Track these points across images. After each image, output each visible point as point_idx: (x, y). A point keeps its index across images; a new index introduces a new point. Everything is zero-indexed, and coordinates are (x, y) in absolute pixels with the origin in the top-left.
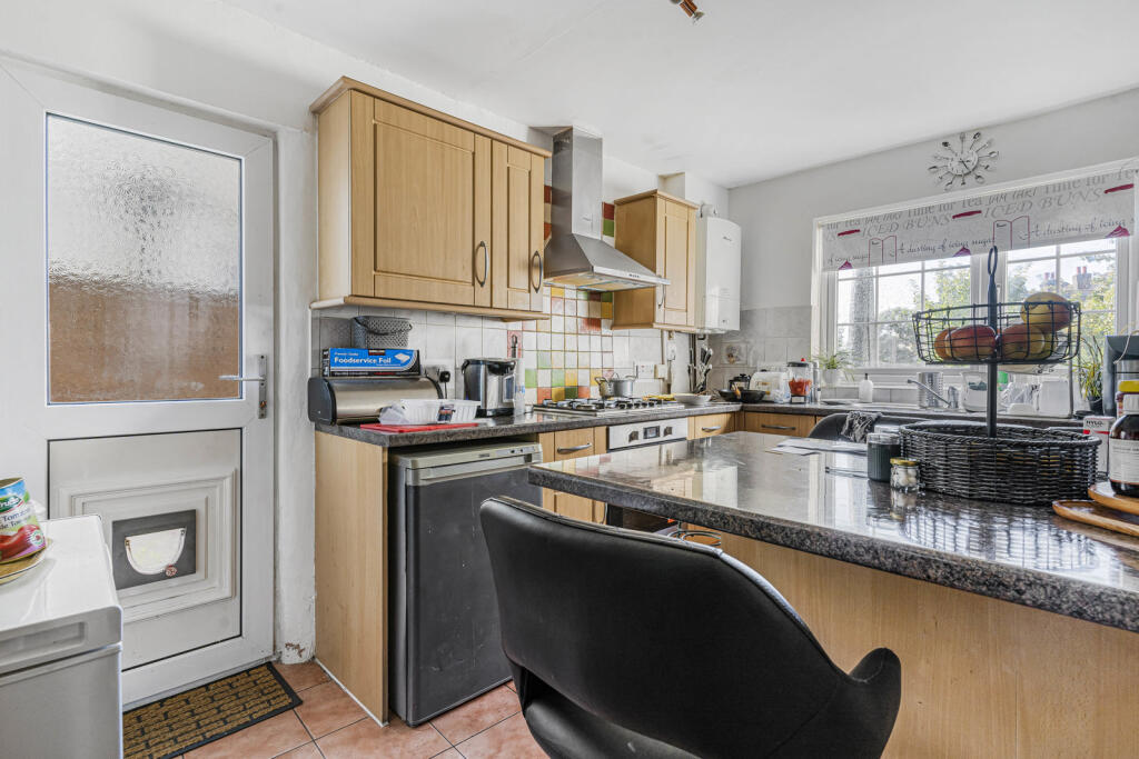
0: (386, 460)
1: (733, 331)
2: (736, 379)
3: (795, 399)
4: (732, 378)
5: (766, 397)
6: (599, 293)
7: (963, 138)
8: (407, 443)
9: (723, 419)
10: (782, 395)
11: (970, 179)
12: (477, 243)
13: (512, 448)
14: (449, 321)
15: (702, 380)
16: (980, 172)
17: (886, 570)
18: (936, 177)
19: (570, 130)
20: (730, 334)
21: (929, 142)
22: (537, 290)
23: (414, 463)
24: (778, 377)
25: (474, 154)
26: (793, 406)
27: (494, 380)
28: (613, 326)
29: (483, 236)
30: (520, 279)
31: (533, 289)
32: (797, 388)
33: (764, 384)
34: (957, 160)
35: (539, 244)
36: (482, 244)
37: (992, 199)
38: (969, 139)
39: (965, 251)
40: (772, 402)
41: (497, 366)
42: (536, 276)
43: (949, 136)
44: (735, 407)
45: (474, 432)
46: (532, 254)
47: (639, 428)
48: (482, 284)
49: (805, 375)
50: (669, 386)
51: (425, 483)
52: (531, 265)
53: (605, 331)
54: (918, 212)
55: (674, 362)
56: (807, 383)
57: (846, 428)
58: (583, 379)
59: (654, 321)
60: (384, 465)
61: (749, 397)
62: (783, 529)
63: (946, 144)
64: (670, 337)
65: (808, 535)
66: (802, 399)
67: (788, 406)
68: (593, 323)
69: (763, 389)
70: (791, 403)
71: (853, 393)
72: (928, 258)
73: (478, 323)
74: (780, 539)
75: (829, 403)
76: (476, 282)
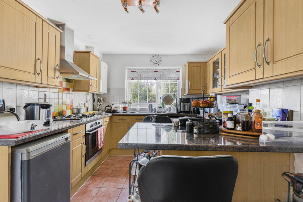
0: (10, 152)
1: (106, 93)
2: (107, 106)
3: (124, 112)
4: (106, 106)
5: (117, 112)
6: (69, 80)
7: (156, 56)
8: (23, 142)
9: (108, 118)
10: (120, 111)
11: (157, 65)
12: (37, 58)
13: (62, 137)
14: (14, 87)
15: (98, 107)
16: (159, 64)
17: (223, 151)
18: (151, 63)
19: (64, 24)
20: (104, 94)
21: (150, 55)
22: (57, 78)
23: (27, 150)
24: (119, 106)
25: (36, 23)
26: (124, 113)
27: (43, 111)
28: (73, 91)
29: (39, 56)
30: (51, 73)
31: (56, 78)
32: (125, 109)
33: (116, 108)
34: (155, 60)
35: (58, 62)
36: (38, 59)
37: (161, 69)
38: (157, 56)
39: (156, 79)
40: (118, 112)
41: (44, 106)
42: (57, 73)
43: (154, 55)
44: (111, 114)
45: (48, 133)
46: (56, 65)
47: (92, 123)
48: (38, 74)
49: (126, 105)
50: (88, 109)
51: (33, 157)
52: (55, 69)
53: (71, 92)
54: (148, 69)
55: (89, 102)
56: (127, 107)
57: (151, 119)
58: (64, 108)
59: (89, 90)
60: (9, 154)
61: (114, 112)
62: (203, 147)
63: (153, 56)
64: (88, 94)
65: (208, 147)
66: (126, 112)
67: (122, 113)
68: (68, 89)
69: (116, 109)
70: (123, 112)
71: (135, 109)
72: (148, 80)
73: (27, 88)
74: (202, 150)
75: (131, 112)
76: (36, 73)
